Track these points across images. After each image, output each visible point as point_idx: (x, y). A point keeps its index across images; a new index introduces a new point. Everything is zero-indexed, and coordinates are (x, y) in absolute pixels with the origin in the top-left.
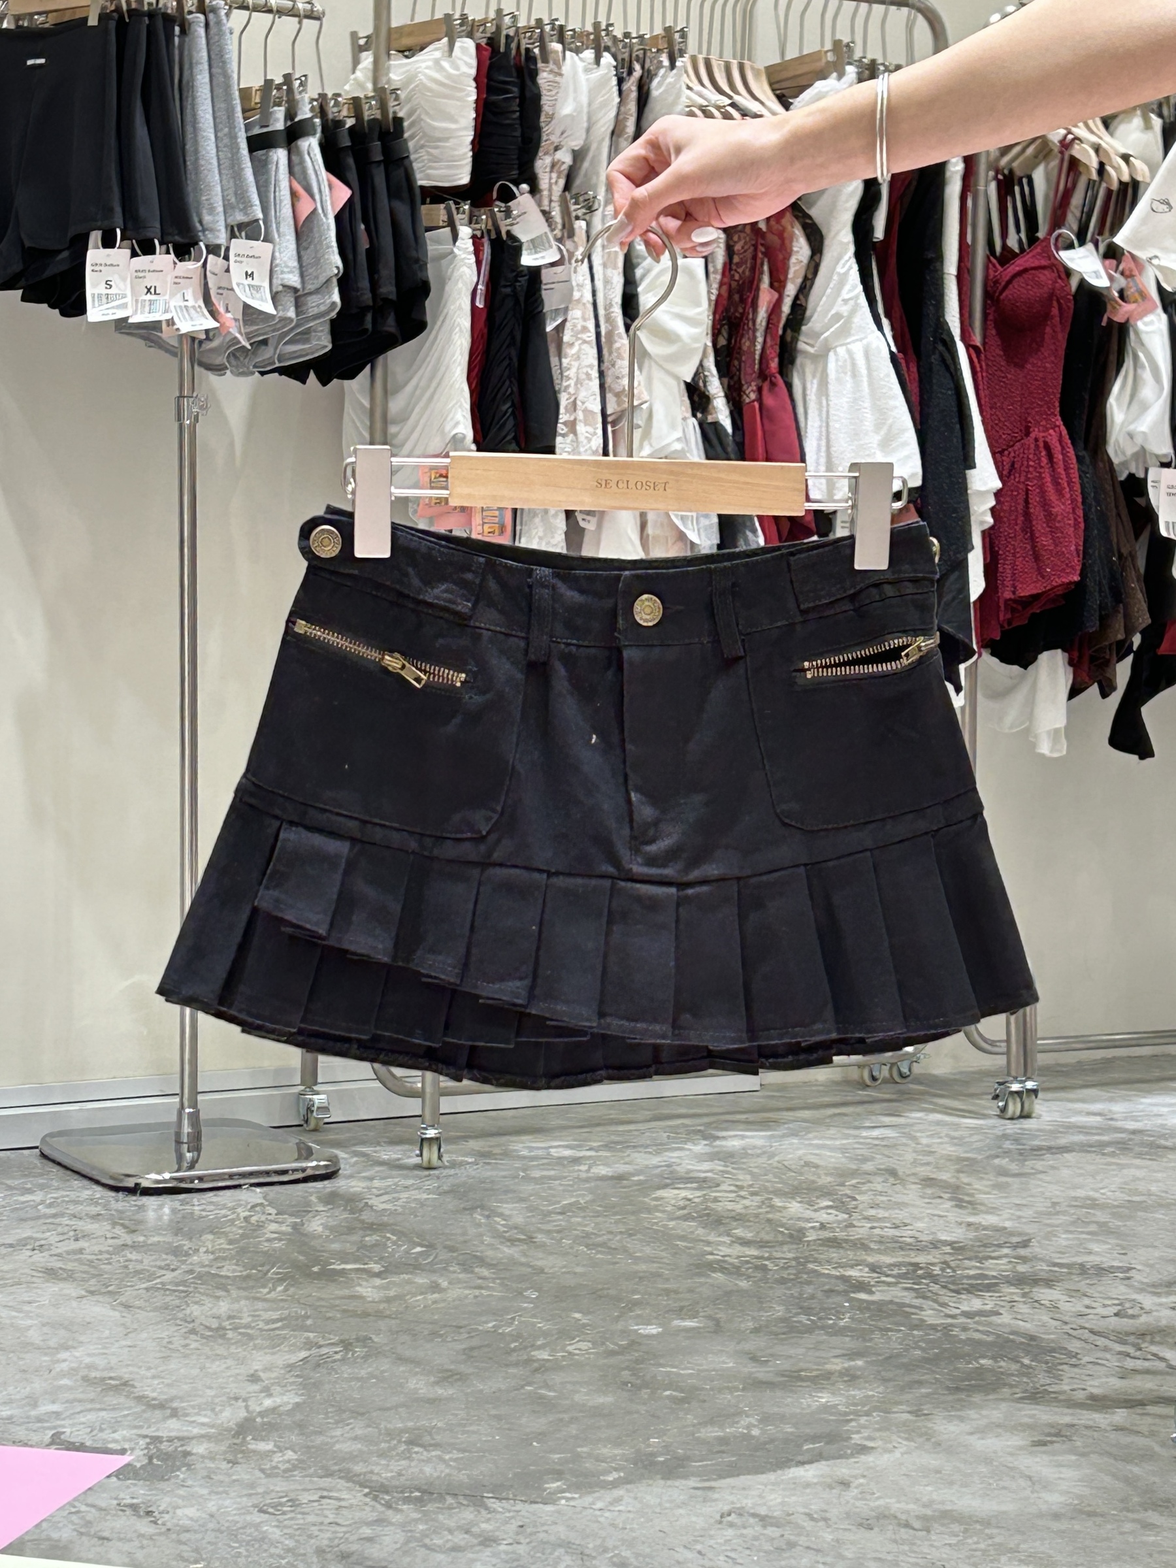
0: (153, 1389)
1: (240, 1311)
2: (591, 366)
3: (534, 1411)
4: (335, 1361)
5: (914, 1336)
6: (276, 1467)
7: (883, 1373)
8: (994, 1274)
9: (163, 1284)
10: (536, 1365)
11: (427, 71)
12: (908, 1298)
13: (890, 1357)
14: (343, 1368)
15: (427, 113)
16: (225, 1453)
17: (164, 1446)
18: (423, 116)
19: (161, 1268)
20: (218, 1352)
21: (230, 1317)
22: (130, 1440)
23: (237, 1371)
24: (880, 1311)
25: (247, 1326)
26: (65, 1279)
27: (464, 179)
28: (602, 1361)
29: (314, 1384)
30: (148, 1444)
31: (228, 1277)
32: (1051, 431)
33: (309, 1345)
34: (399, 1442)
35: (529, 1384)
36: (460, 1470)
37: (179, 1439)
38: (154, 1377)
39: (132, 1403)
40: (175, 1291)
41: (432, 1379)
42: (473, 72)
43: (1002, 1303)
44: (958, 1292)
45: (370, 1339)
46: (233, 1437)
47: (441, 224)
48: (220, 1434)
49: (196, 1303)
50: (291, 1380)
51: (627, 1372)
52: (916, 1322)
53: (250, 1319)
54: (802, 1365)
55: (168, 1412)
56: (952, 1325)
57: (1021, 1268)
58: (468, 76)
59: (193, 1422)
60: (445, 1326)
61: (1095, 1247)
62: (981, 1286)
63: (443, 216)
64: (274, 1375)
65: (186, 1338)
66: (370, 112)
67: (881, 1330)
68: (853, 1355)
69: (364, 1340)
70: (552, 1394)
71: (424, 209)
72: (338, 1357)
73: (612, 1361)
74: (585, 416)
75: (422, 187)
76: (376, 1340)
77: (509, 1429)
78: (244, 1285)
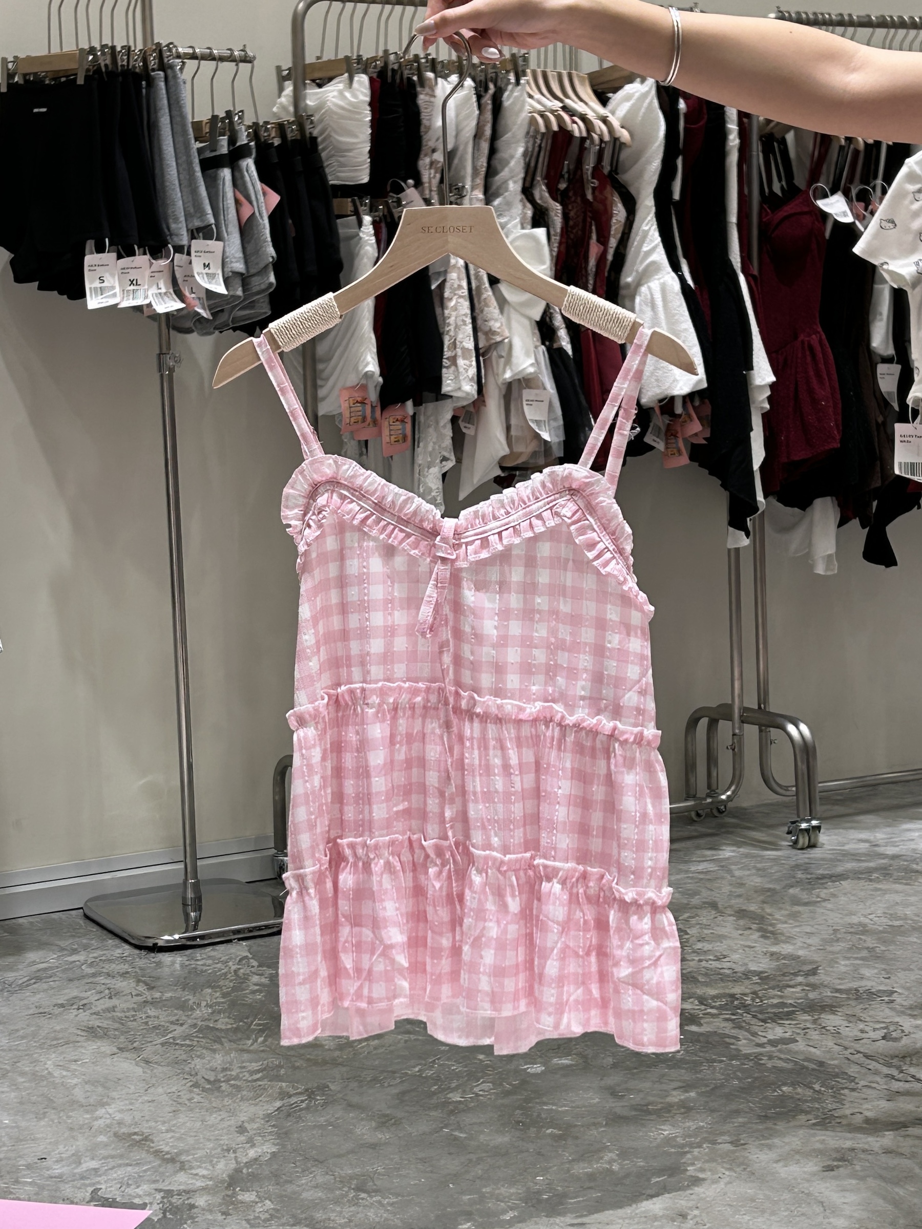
0: (166, 1143)
1: (231, 1063)
2: (465, 315)
3: (450, 1154)
4: (301, 1110)
5: (732, 1066)
6: (259, 1217)
7: (711, 1104)
8: (790, 1001)
9: (174, 1038)
10: (451, 1107)
11: (333, 99)
12: (727, 1028)
13: (716, 1088)
14: (309, 1116)
15: (336, 132)
16: (220, 1204)
17: (174, 1200)
18: (333, 134)
19: (172, 1023)
20: (214, 1105)
21: (224, 1070)
22: (149, 1195)
23: (229, 1123)
24: (707, 1042)
25: (236, 1078)
26: (101, 1037)
27: (365, 179)
28: (500, 1101)
29: (286, 1133)
30: (163, 1198)
31: (221, 1030)
32: (814, 336)
33: (283, 1095)
34: (350, 1187)
35: (446, 1126)
36: (395, 1214)
37: (184, 1191)
38: (167, 1131)
39: (151, 1158)
40: (182, 1045)
41: (374, 1124)
42: (368, 99)
43: (798, 1031)
44: (764, 1021)
45: (328, 1087)
46: (226, 1188)
47: (349, 213)
48: (217, 1186)
49: (198, 1057)
50: (270, 1129)
51: (518, 1112)
52: (734, 1053)
53: (238, 1071)
54: (651, 1099)
55: (178, 1165)
56: (761, 1054)
57: (812, 995)
58: (364, 102)
59: (196, 1175)
60: (382, 1072)
61: (867, 972)
62: (782, 1015)
63: (350, 207)
64: (256, 1126)
65: (191, 1092)
66: (292, 133)
67: (708, 1061)
68: (686, 1087)
69: (323, 1088)
70: (462, 1135)
71: (336, 202)
72: (304, 1105)
73: (506, 1101)
74: (463, 353)
75: (334, 186)
76: (332, 1087)
77: (432, 1172)
78: (234, 1038)
